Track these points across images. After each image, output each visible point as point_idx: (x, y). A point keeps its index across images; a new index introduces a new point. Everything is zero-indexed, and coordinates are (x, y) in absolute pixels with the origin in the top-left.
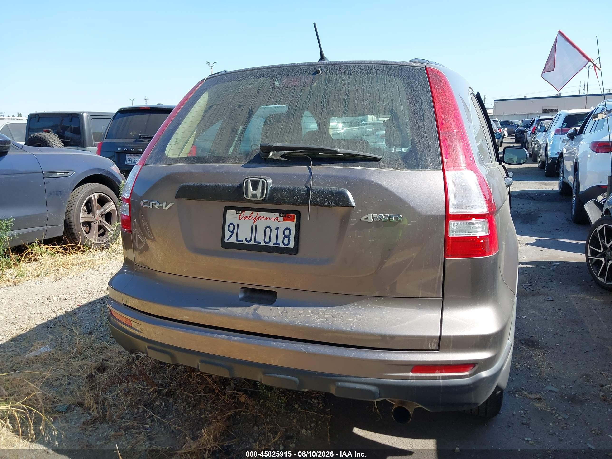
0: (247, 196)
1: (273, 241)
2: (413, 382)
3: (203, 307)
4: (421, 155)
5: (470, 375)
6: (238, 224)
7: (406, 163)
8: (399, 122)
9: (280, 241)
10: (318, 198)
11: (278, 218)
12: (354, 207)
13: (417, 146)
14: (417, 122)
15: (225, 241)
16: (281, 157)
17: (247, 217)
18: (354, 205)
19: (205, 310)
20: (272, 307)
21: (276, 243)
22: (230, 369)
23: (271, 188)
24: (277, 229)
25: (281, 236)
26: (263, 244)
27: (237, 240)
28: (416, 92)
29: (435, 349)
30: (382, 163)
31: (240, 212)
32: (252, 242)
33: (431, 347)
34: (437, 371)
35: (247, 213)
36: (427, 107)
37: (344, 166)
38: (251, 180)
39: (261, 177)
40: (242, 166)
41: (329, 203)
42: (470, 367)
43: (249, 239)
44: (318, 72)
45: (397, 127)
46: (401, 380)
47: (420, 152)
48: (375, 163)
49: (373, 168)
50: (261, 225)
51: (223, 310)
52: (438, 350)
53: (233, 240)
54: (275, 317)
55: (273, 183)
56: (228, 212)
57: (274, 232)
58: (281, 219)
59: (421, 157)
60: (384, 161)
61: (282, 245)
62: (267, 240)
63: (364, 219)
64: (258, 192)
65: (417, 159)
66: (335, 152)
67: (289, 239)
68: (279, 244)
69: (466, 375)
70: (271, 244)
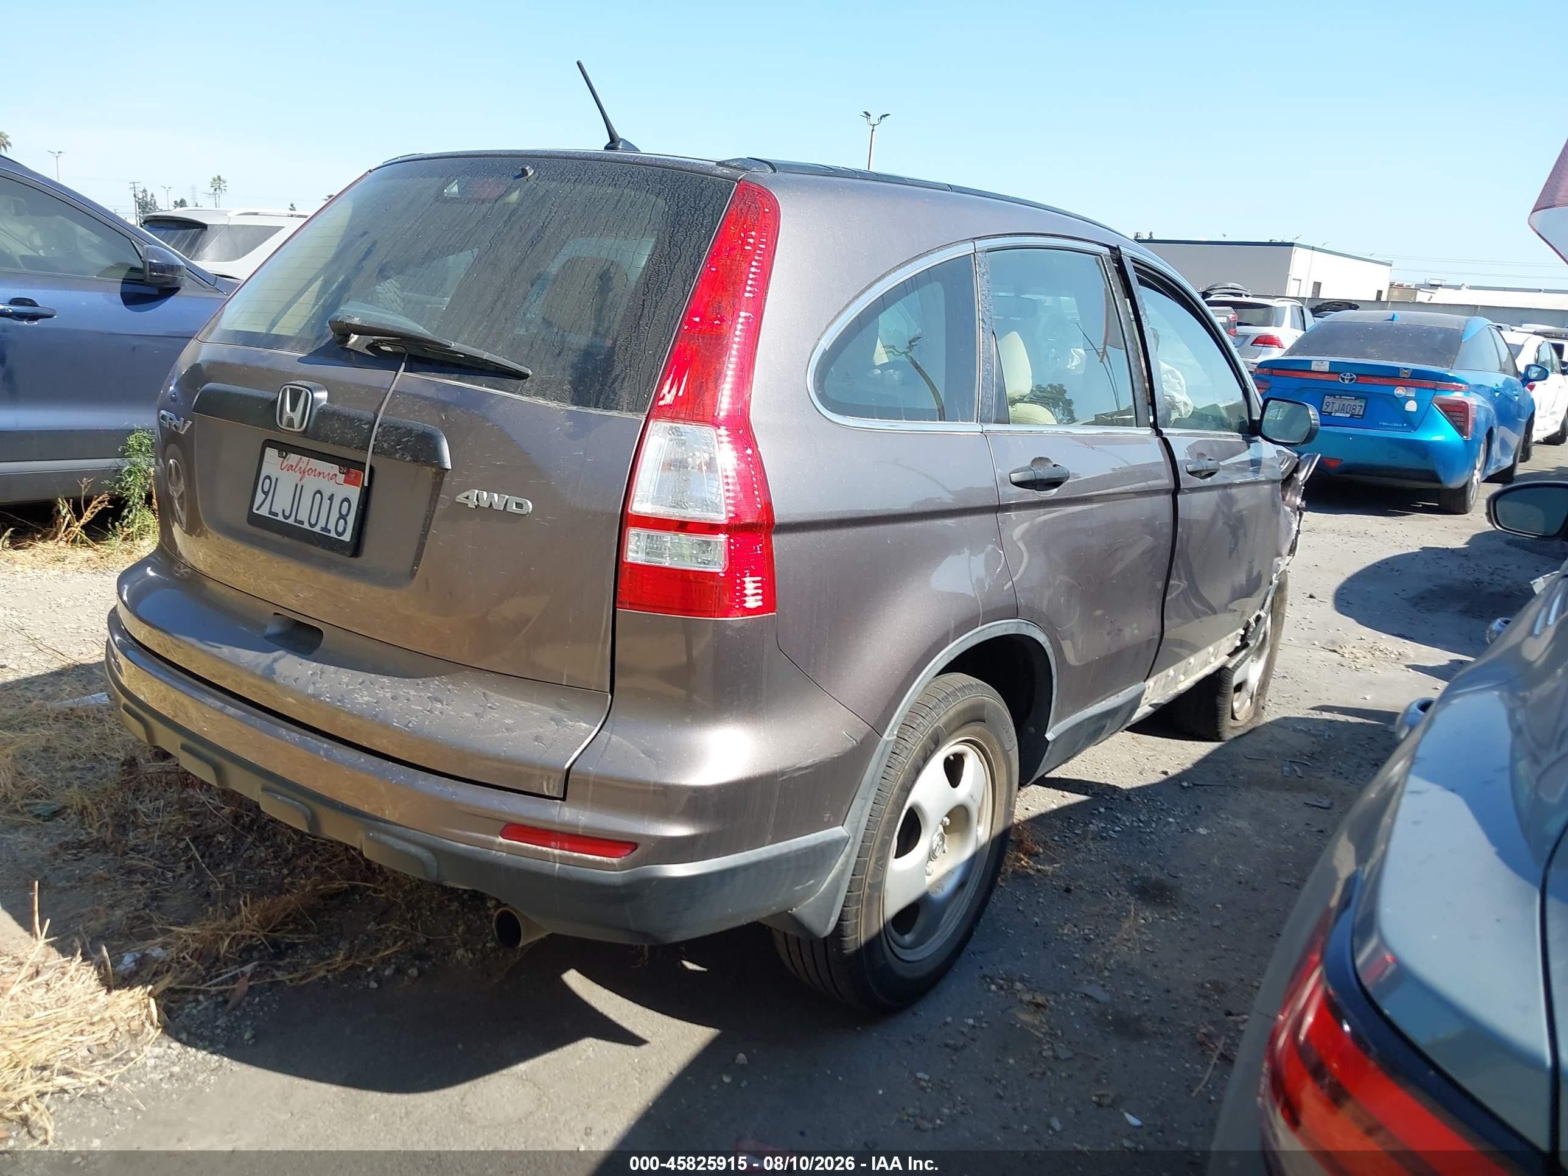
0: (281, 423)
1: (322, 523)
2: (501, 856)
3: (201, 639)
4: (617, 376)
5: (623, 867)
6: (277, 479)
7: (576, 390)
8: (605, 300)
9: (331, 526)
10: (385, 441)
11: (336, 475)
12: (447, 470)
13: (615, 358)
14: (643, 305)
15: (255, 511)
16: (367, 347)
17: (292, 466)
18: (448, 465)
19: (205, 647)
20: (304, 661)
21: (325, 529)
22: (218, 770)
23: (321, 408)
24: (331, 498)
25: (334, 515)
26: (306, 526)
27: (271, 513)
28: (679, 237)
29: (555, 795)
30: (527, 385)
31: (284, 454)
32: (291, 521)
33: (548, 790)
34: (553, 844)
35: (293, 458)
36: (685, 271)
37: (457, 380)
38: (291, 389)
39: (304, 383)
40: (301, 360)
41: (403, 455)
42: (626, 848)
43: (287, 514)
44: (524, 173)
45: (596, 310)
46: (479, 848)
47: (616, 372)
48: (514, 382)
49: (508, 391)
50: (311, 484)
51: (226, 651)
52: (564, 799)
53: (264, 512)
54: (296, 680)
55: (329, 400)
56: (268, 450)
57: (326, 503)
58: (341, 478)
59: (612, 384)
60: (533, 380)
61: (333, 534)
62: (313, 521)
63: (460, 498)
64: (297, 417)
65: (603, 385)
66: (444, 348)
67: (346, 523)
68: (329, 531)
69: (614, 864)
70: (317, 529)
